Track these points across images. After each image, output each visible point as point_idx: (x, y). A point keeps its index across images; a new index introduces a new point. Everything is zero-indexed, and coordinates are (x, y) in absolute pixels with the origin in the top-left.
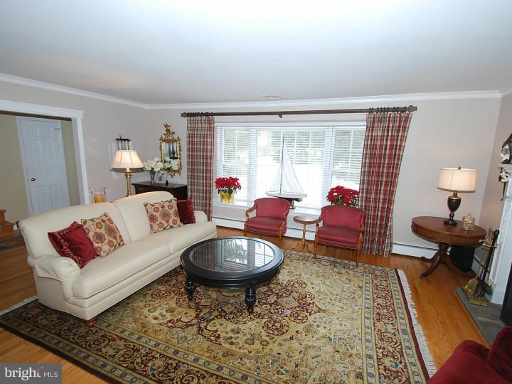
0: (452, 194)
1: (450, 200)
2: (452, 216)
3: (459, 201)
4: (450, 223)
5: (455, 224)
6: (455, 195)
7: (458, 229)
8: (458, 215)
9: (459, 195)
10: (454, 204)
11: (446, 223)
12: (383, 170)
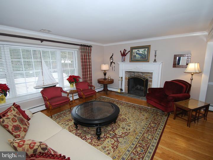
0: (104, 71)
1: (104, 73)
2: (105, 77)
3: (106, 73)
4: (105, 79)
5: (106, 79)
6: (105, 71)
7: (107, 80)
8: (107, 77)
9: (106, 71)
10: (105, 74)
11: (104, 79)
12: (87, 67)
